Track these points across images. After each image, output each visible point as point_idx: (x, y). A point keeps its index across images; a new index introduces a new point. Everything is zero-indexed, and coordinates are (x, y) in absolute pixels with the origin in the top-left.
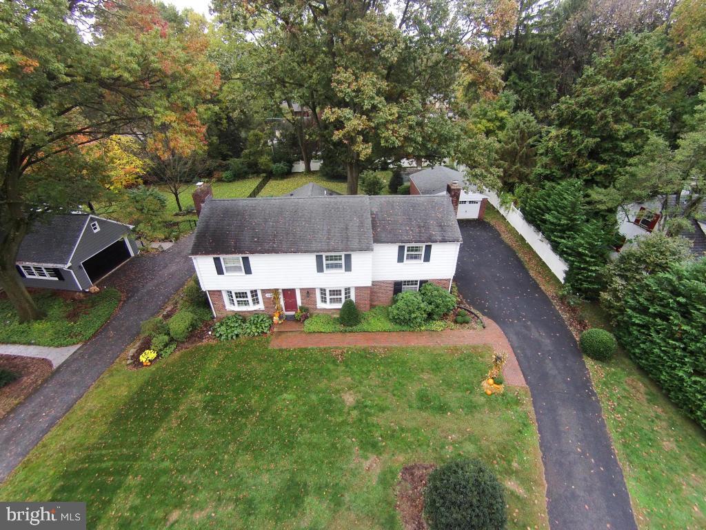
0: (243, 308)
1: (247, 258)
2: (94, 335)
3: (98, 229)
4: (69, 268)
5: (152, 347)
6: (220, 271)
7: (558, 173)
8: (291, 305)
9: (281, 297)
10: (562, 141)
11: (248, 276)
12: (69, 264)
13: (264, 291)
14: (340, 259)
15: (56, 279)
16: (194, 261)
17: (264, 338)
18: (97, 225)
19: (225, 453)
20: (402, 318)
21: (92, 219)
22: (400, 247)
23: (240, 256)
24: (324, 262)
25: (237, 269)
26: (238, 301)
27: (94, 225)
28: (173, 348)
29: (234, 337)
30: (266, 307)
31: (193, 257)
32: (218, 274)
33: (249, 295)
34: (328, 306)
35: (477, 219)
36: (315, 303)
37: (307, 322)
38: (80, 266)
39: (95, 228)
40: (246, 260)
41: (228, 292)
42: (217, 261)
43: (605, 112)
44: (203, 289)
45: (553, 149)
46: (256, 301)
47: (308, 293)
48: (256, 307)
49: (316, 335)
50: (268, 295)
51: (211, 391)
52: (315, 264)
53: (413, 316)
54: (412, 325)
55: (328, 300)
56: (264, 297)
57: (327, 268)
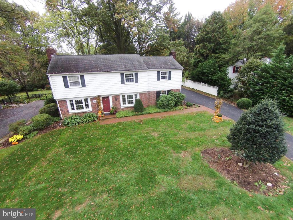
1: (83, 76)
5: (20, 133)
6: (66, 86)
7: (203, 60)
8: (107, 107)
9: (102, 102)
10: (202, 48)
11: (84, 88)
13: (92, 99)
14: (133, 76)
16: (50, 79)
17: (95, 122)
19: (89, 169)
20: (165, 104)
22: (158, 72)
23: (79, 75)
24: (125, 78)
25: (77, 84)
26: (76, 106)
28: (35, 134)
29: (77, 124)
30: (93, 110)
31: (49, 75)
32: (65, 87)
33: (83, 102)
34: (127, 105)
36: (120, 104)
37: (117, 114)
40: (82, 77)
41: (70, 100)
42: (65, 78)
43: (215, 34)
44: (55, 98)
45: (199, 51)
46: (87, 106)
47: (116, 98)
48: (87, 110)
49: (124, 118)
50: (94, 101)
51: (68, 145)
52: (120, 79)
53: (170, 102)
54: (170, 108)
55: (127, 102)
56: (92, 103)
57: (126, 81)
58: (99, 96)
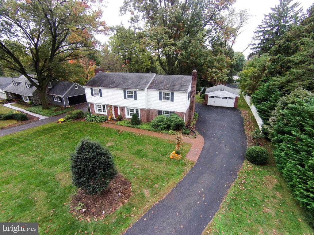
0: (100, 113)
2: (56, 115)
3: (77, 88)
4: (63, 97)
6: (92, 95)
8: (117, 115)
9: (113, 110)
12: (63, 96)
13: (108, 106)
14: (132, 94)
15: (60, 102)
16: (85, 89)
17: (101, 123)
18: (77, 87)
21: (76, 84)
22: (159, 92)
24: (127, 94)
25: (98, 94)
26: (99, 109)
27: (76, 86)
28: (71, 120)
29: (91, 121)
30: (108, 114)
33: (102, 107)
34: (130, 117)
35: (233, 108)
36: (125, 115)
37: (119, 121)
38: (67, 98)
39: (76, 88)
40: (100, 90)
41: (95, 104)
42: (91, 89)
46: (104, 110)
47: (122, 109)
48: (104, 113)
49: (119, 126)
50: (108, 108)
52: (123, 94)
55: (129, 114)
56: (107, 109)
57: (128, 97)
58: (111, 105)
